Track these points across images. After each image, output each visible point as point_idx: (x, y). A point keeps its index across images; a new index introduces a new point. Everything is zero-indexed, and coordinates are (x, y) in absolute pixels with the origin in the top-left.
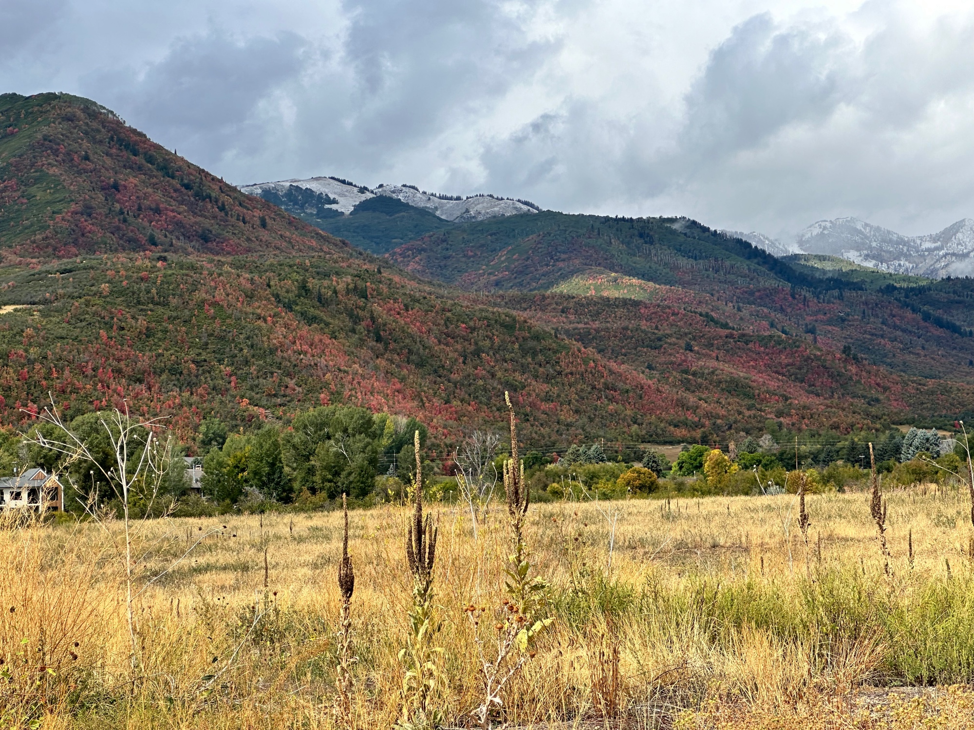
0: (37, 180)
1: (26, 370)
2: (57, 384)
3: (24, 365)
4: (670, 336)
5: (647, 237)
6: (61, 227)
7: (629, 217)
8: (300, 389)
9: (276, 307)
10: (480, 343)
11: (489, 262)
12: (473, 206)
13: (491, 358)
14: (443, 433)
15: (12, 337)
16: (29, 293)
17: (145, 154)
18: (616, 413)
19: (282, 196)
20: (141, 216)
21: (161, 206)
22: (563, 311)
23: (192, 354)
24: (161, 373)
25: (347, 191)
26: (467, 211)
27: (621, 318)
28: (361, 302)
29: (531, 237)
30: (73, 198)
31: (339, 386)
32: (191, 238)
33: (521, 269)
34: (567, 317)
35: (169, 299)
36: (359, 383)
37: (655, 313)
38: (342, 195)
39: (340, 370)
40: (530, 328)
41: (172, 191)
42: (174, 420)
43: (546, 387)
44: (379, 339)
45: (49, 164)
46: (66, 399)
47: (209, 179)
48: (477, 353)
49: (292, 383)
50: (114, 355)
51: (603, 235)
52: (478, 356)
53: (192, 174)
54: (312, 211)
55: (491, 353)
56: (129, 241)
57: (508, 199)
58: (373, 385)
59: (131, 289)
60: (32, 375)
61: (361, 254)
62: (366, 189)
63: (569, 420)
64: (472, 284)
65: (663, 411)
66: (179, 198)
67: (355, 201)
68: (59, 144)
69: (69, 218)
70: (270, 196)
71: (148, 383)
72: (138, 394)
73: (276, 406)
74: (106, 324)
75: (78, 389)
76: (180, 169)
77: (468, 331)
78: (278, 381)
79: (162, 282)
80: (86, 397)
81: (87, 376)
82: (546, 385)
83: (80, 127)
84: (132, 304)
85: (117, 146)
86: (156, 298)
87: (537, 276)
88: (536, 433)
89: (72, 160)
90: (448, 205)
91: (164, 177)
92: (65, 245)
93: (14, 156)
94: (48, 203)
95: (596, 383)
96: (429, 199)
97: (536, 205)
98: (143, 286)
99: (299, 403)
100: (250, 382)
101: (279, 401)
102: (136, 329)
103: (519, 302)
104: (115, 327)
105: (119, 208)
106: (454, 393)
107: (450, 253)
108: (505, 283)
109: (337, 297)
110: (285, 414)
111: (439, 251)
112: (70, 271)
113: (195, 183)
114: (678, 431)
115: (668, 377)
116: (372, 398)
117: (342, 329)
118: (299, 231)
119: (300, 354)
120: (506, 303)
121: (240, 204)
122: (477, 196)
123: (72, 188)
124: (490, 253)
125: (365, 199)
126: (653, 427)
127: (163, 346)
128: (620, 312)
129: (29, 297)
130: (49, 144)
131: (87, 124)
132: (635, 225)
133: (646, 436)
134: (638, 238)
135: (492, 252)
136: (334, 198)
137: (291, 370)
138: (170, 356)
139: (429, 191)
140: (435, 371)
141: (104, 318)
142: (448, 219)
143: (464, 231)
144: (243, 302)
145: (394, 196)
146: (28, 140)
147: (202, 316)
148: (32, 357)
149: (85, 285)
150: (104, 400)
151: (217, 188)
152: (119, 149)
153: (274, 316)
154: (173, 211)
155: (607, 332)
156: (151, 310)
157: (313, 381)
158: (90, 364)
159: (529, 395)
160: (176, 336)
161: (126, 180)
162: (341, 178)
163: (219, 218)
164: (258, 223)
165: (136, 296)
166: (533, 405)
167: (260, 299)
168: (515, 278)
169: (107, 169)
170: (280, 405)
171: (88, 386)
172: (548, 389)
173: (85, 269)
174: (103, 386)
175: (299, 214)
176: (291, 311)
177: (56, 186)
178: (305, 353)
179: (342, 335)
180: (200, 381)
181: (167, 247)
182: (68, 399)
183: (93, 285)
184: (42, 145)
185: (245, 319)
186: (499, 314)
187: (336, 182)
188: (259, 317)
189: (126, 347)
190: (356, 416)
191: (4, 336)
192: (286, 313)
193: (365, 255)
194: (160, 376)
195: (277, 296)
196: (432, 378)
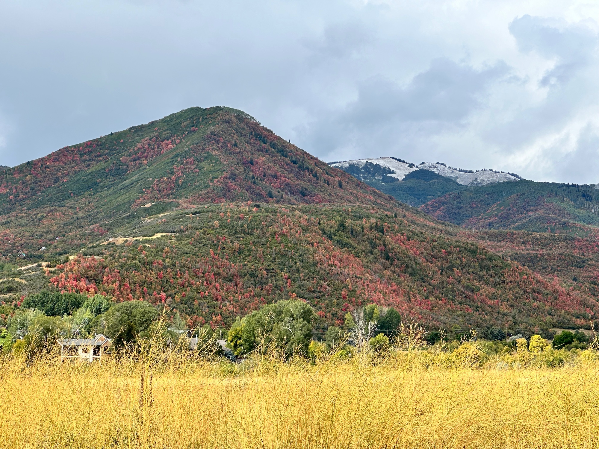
0: (205, 158)
1: (162, 272)
2: (180, 281)
3: (161, 269)
4: (592, 260)
5: (588, 197)
6: (217, 186)
7: (577, 184)
8: (330, 288)
9: (321, 237)
10: (453, 262)
11: (486, 211)
12: (480, 176)
13: (460, 271)
14: (419, 317)
15: (156, 252)
16: (172, 226)
17: (271, 143)
18: (538, 308)
19: (361, 169)
20: (266, 180)
21: (278, 173)
22: (523, 243)
23: (265, 265)
24: (245, 276)
25: (401, 166)
26: (476, 179)
27: (562, 247)
28: (379, 235)
29: (512, 196)
30: (225, 169)
31: (354, 287)
32: (295, 193)
33: (505, 216)
34: (525, 247)
35: (254, 231)
36: (368, 285)
37: (585, 245)
38: (397, 168)
39: (356, 277)
41: (285, 165)
42: (248, 305)
43: (493, 290)
44: (387, 258)
45: (213, 149)
46: (184, 290)
47: (309, 158)
48: (451, 268)
49: (325, 284)
50: (216, 264)
51: (558, 195)
52: (452, 270)
53: (298, 155)
54: (379, 178)
55: (460, 268)
56: (256, 195)
57: (502, 172)
58: (377, 286)
59: (232, 224)
60: (165, 275)
61: (401, 205)
62: (413, 165)
63: (506, 311)
64: (475, 224)
65: (570, 308)
66: (289, 169)
67: (406, 172)
68: (220, 137)
69: (222, 181)
70: (353, 168)
71: (236, 282)
72: (228, 289)
73: (314, 298)
74: (214, 245)
75: (192, 284)
76: (291, 152)
77: (447, 254)
78: (316, 282)
79: (252, 220)
80: (197, 290)
81: (198, 277)
82: (493, 289)
83: (233, 127)
84: (232, 234)
85: (255, 138)
86: (247, 230)
87: (515, 220)
88: (481, 319)
89: (227, 146)
90: (465, 176)
91: (281, 156)
92: (219, 197)
93: (193, 144)
94: (211, 172)
95: (527, 288)
96: (453, 172)
97: (520, 176)
98: (240, 222)
99: (328, 297)
100: (299, 283)
101: (315, 295)
102: (232, 248)
103: (497, 237)
104: (219, 248)
105: (252, 175)
106: (433, 292)
107: (462, 205)
108: (495, 225)
109: (363, 231)
110: (318, 303)
111: (455, 204)
112: (199, 213)
113: (300, 160)
114: (578, 320)
115: (581, 286)
116: (375, 294)
117: (364, 251)
118: (363, 190)
119: (332, 266)
120: (489, 237)
121: (327, 173)
122: (483, 170)
123: (225, 163)
124: (487, 206)
125: (412, 171)
126: (561, 317)
127: (248, 259)
128: (562, 244)
129: (171, 228)
130: (214, 137)
131: (238, 125)
132: (580, 188)
133: (556, 323)
134: (581, 197)
135: (488, 205)
136: (393, 170)
137: (325, 276)
138: (251, 266)
139: (453, 167)
140: (422, 279)
141: (213, 242)
142: (464, 185)
143: (471, 192)
144: (300, 233)
145: (431, 169)
146: (202, 135)
147: (274, 241)
148: (166, 265)
149: (205, 222)
150: (207, 291)
151: (313, 163)
152: (255, 140)
153: (319, 242)
154: (284, 177)
155: (549, 256)
156: (243, 238)
157: (339, 283)
158: (201, 269)
159: (481, 295)
160: (256, 254)
161: (258, 158)
162: (398, 158)
163: (313, 181)
164: (337, 184)
165: (234, 229)
166: (483, 301)
167: (312, 232)
168: (501, 221)
169: (247, 152)
170: (316, 298)
171: (198, 283)
172: (494, 291)
173: (208, 211)
174: (207, 283)
175: (371, 180)
176: (332, 239)
177: (216, 162)
178: (335, 266)
179: (364, 254)
180: (268, 282)
181: (279, 199)
182: (185, 290)
183: (210, 222)
184: (210, 137)
185: (300, 244)
186: (468, 243)
187: (395, 160)
188: (309, 243)
189: (224, 260)
190: (299, 307)
191: (152, 252)
192: (327, 241)
193: (404, 206)
194: (244, 278)
195: (323, 230)
196: (419, 283)
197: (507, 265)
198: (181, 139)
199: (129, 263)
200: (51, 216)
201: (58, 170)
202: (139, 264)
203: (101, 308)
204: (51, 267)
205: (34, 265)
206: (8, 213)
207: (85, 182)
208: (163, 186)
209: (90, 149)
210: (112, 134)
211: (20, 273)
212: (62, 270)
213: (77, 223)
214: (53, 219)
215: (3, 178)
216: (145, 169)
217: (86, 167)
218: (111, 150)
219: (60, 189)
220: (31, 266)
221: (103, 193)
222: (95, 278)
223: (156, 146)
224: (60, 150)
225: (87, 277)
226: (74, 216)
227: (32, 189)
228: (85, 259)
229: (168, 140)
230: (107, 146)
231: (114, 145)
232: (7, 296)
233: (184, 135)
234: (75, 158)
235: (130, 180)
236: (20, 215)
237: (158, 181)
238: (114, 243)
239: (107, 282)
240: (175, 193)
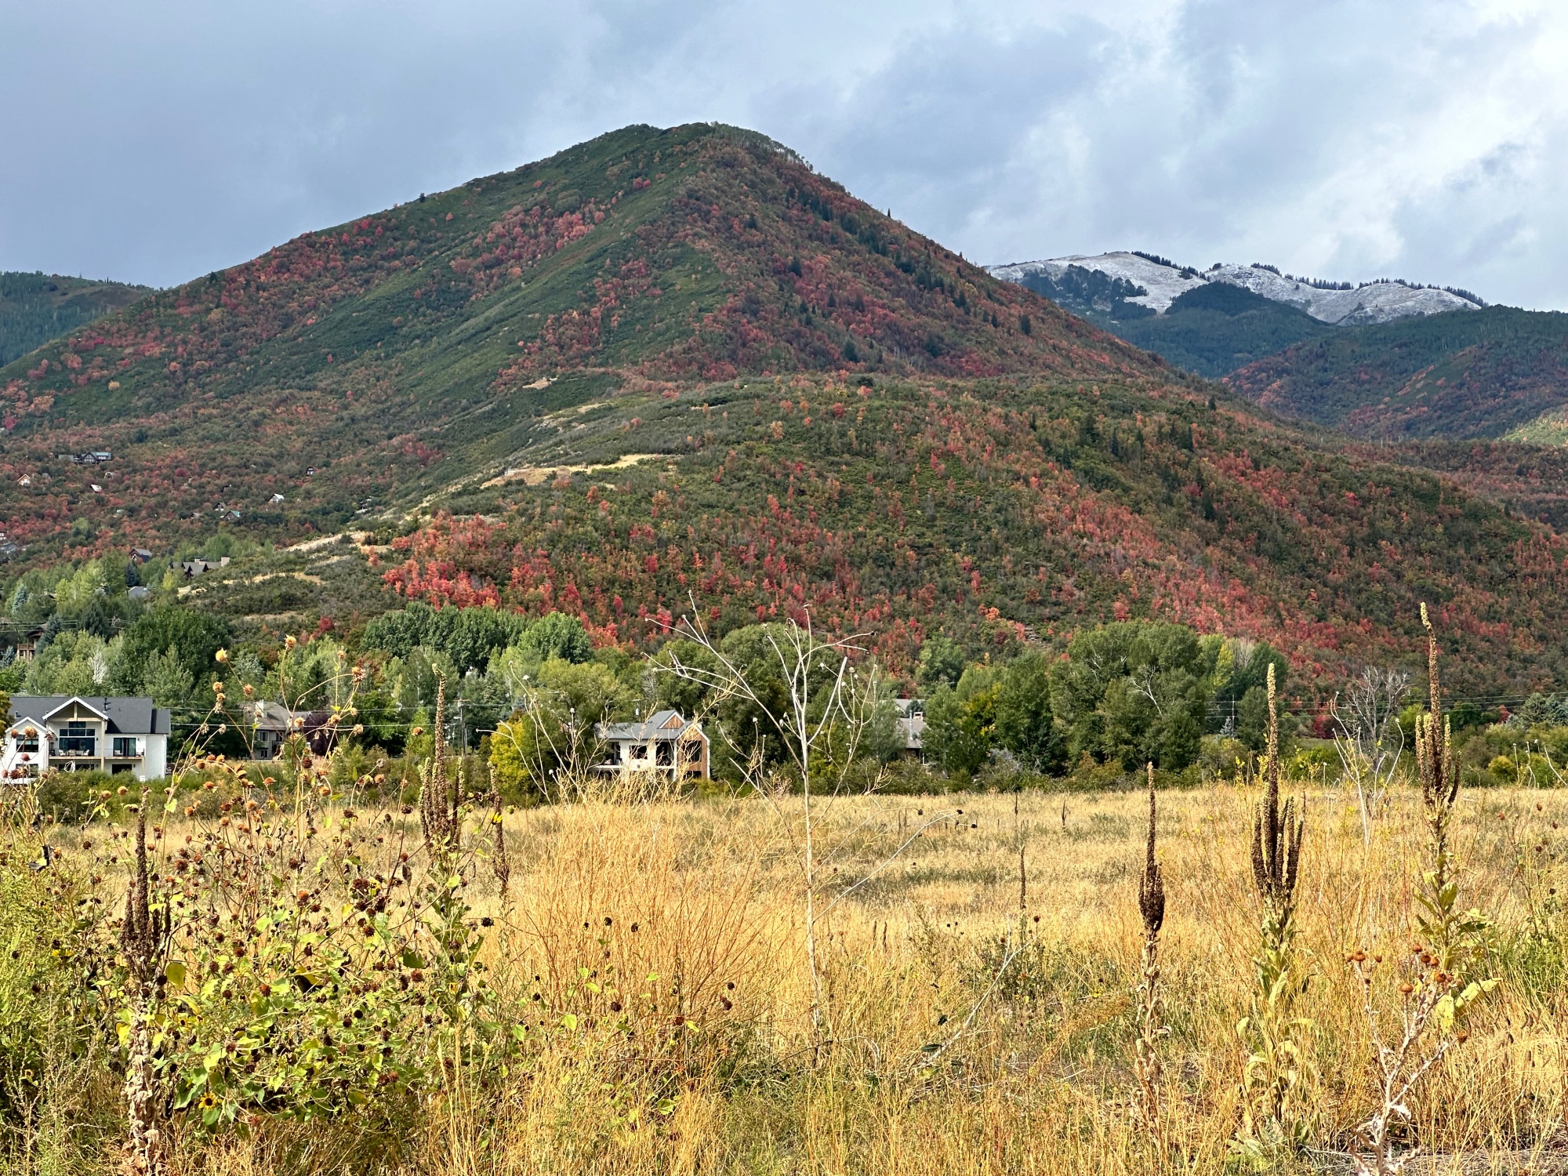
0: (677, 260)
1: (655, 555)
2: (702, 578)
3: (652, 548)
6: (711, 333)
8: (1082, 594)
9: (1044, 461)
10: (1378, 524)
11: (1396, 390)
12: (1370, 298)
13: (1396, 547)
14: (1314, 668)
15: (634, 505)
16: (662, 435)
17: (842, 218)
19: (1057, 283)
20: (834, 315)
21: (865, 298)
22: (1520, 473)
23: (911, 534)
24: (861, 563)
25: (1161, 275)
26: (1360, 307)
28: (1182, 455)
29: (1468, 349)
30: (731, 286)
31: (1144, 589)
32: (912, 349)
33: (1449, 402)
34: (1526, 483)
35: (876, 446)
36: (1177, 585)
38: (1152, 281)
39: (1146, 564)
40: (1463, 500)
41: (882, 275)
42: (880, 640)
43: (1489, 597)
44: (1210, 515)
45: (695, 234)
46: (715, 603)
47: (941, 255)
48: (1373, 539)
49: (1068, 583)
50: (788, 534)
52: (1375, 544)
53: (913, 248)
54: (1104, 308)
55: (1396, 540)
56: (815, 353)
57: (1430, 287)
58: (1199, 589)
59: (816, 430)
60: (664, 563)
61: (1182, 377)
62: (1192, 271)
63: (1527, 652)
64: (1367, 426)
66: (894, 286)
67: (1174, 291)
68: (711, 204)
69: (725, 319)
70: (1036, 283)
71: (841, 579)
72: (825, 596)
73: (1043, 620)
74: (777, 484)
75: (734, 587)
76: (895, 240)
77: (1359, 503)
78: (1046, 579)
79: (865, 420)
80: (746, 600)
81: (746, 567)
82: (1488, 594)
83: (743, 176)
84: (818, 454)
85: (800, 204)
86: (855, 443)
87: (1477, 414)
88: (1471, 672)
89: (731, 227)
90: (1328, 298)
91: (870, 253)
92: (718, 360)
93: (643, 223)
94: (693, 295)
96: (1297, 287)
97: (1478, 296)
98: (835, 425)
99: (1080, 617)
100: (1001, 581)
101: (1047, 611)
102: (824, 493)
103: (1445, 457)
104: (791, 490)
105: (800, 302)
106: (1333, 604)
107: (1330, 375)
108: (1422, 426)
109: (1143, 446)
110: (1056, 633)
111: (1312, 373)
112: (724, 401)
113: (918, 263)
116: (1197, 609)
117: (1150, 498)
118: (1082, 339)
119: (1082, 538)
120: (1423, 459)
121: (989, 296)
122: (1377, 282)
123: (729, 271)
124: (1397, 376)
125: (1190, 288)
127: (865, 520)
129: (661, 441)
130: (695, 204)
131: (755, 172)
135: (1400, 374)
136: (1140, 287)
137: (1068, 562)
138: (876, 538)
139: (1297, 275)
140: (1303, 569)
141: (773, 475)
142: (1329, 321)
143: (1355, 340)
144: (992, 452)
145: (1239, 283)
146: (665, 198)
147: (928, 474)
148: (665, 536)
149: (746, 424)
150: (772, 604)
151: (954, 270)
152: (802, 210)
153: (1041, 475)
154: (883, 307)
156: (847, 464)
157: (1103, 581)
158: (752, 547)
159: (1460, 609)
160: (885, 506)
161: (812, 258)
162: (1152, 254)
163: (955, 316)
164: (1018, 325)
165: (823, 441)
166: (1465, 626)
167: (1020, 447)
168: (1440, 417)
169: (782, 242)
170: (1049, 619)
171: (749, 583)
172: (1492, 601)
173: (746, 397)
174: (771, 583)
175: (1083, 312)
176: (1069, 467)
177: (705, 268)
178: (1091, 536)
179: (1151, 507)
180: (922, 577)
181: (872, 363)
182: (718, 602)
183: (758, 424)
184: (686, 205)
185: (994, 479)
186: (1411, 476)
187: (1144, 261)
188: (1017, 477)
189: (807, 522)
190: (1171, 639)
191: (623, 502)
192: (1060, 471)
193: (1189, 379)
194: (859, 568)
195: (1046, 444)
196: (1297, 578)
197: (1520, 533)
198: (607, 211)
199: (570, 532)
200: (284, 415)
201: (289, 296)
202: (595, 534)
203: (575, 648)
204: (376, 543)
205: (333, 539)
206: (169, 407)
207: (363, 324)
208: (570, 333)
209: (369, 240)
210: (422, 199)
211: (300, 560)
212: (406, 552)
213: (352, 432)
214: (291, 423)
215: (151, 316)
216: (519, 288)
217: (361, 286)
218: (422, 241)
219: (298, 345)
220: (324, 541)
221: (413, 353)
222: (491, 570)
223: (541, 229)
224: (292, 242)
225: (471, 570)
226: (345, 413)
227: (225, 344)
228: (459, 521)
229: (572, 213)
230: (412, 229)
231: (431, 227)
232: (285, 617)
233: (614, 200)
234: (332, 264)
235: (481, 318)
236: (202, 411)
237: (557, 319)
238: (521, 482)
239: (522, 582)
240: (601, 352)
